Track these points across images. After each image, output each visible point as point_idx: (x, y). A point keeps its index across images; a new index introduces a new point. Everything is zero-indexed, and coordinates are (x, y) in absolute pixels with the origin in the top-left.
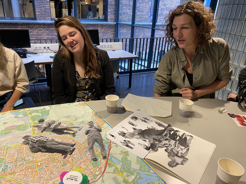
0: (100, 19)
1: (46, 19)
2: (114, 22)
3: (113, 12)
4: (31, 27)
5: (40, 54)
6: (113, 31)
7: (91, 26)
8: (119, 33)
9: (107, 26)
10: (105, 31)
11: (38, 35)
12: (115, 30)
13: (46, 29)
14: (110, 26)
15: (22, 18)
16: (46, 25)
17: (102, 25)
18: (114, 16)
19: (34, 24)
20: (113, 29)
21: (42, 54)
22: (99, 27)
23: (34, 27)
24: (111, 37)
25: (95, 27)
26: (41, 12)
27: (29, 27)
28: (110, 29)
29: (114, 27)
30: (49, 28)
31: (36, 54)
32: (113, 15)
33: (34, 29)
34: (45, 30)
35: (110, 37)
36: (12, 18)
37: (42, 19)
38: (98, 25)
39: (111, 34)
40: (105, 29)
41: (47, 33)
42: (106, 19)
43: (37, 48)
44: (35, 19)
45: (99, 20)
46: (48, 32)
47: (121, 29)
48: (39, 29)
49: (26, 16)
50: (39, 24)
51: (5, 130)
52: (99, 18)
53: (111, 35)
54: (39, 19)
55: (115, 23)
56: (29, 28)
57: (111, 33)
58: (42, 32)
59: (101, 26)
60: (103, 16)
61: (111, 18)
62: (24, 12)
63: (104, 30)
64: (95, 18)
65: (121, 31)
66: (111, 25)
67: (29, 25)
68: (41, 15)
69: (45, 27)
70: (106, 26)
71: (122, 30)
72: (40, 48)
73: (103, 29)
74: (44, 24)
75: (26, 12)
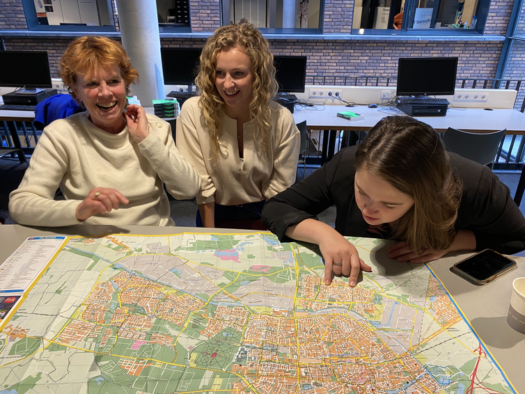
0: (465, 28)
1: (342, 31)
2: (502, 35)
3: (502, 11)
4: (310, 47)
5: (319, 107)
6: (492, 59)
7: (437, 47)
8: (508, 62)
9: (479, 45)
10: (471, 59)
11: (319, 64)
12: (498, 56)
13: (338, 51)
14: (488, 46)
15: (296, 30)
16: (338, 44)
17: (466, 43)
18: (504, 21)
19: (317, 42)
20: (493, 52)
21: (322, 107)
22: (456, 49)
23: (315, 47)
24: (484, 72)
25: (447, 49)
26: (333, 17)
27: (306, 47)
28: (486, 52)
29: (496, 49)
30: (343, 49)
31: (311, 105)
32: (502, 18)
33: (314, 51)
34: (336, 54)
35: (481, 72)
36: (280, 29)
37: (333, 31)
38: (455, 43)
39: (484, 65)
40: (471, 52)
41: (337, 61)
42: (479, 29)
43: (314, 93)
44: (320, 31)
45: (462, 30)
46: (340, 58)
47: (517, 52)
48: (325, 51)
49: (305, 25)
50: (326, 42)
51: (249, 272)
52: (462, 26)
53: (485, 69)
54: (327, 30)
55: (503, 38)
56: (305, 49)
57: (486, 62)
58: (329, 58)
59: (463, 45)
60: (473, 21)
61: (494, 25)
62: (301, 17)
63: (468, 55)
64: (453, 27)
65: (516, 59)
66: (489, 43)
67: (307, 44)
68: (333, 24)
69: (337, 48)
70: (477, 45)
71: (519, 55)
72: (321, 94)
73: (467, 52)
74: (335, 42)
75: (305, 17)
